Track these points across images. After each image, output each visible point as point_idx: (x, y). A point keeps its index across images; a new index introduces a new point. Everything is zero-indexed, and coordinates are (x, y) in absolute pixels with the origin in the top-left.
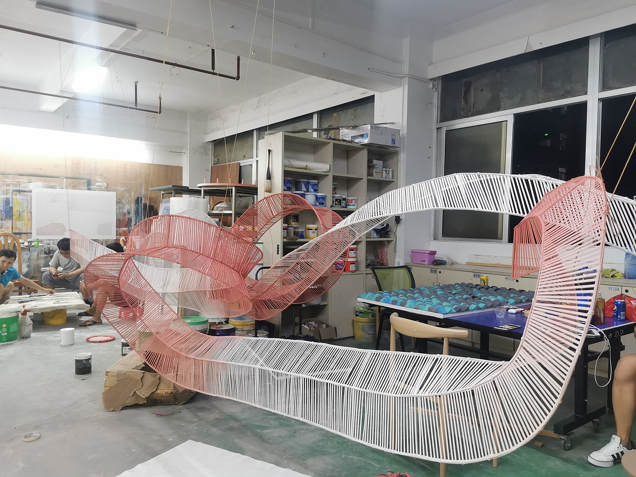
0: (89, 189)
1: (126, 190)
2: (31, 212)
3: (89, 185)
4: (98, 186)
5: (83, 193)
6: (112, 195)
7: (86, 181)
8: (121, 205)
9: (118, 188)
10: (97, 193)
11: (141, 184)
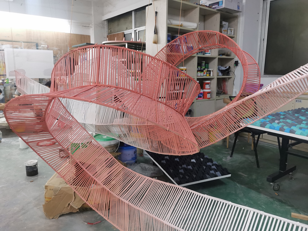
0: (37, 49)
1: (58, 49)
2: (5, 63)
3: (37, 46)
4: (43, 47)
5: (34, 51)
6: (51, 53)
7: (35, 44)
8: (56, 58)
9: (54, 48)
10: (42, 51)
11: (67, 46)
